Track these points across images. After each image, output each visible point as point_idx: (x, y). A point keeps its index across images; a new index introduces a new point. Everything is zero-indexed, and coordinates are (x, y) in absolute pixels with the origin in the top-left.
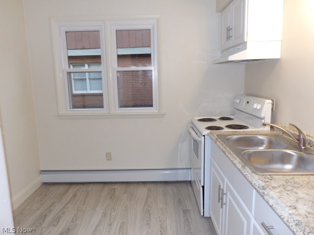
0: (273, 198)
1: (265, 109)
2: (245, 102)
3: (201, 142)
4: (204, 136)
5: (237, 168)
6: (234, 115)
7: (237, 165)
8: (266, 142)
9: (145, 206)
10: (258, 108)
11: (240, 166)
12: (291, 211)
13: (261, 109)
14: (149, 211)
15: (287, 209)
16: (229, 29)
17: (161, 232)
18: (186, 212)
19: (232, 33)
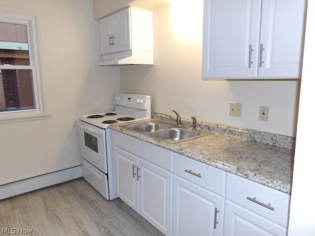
0: (189, 153)
1: (147, 102)
2: (126, 99)
3: (102, 135)
4: (105, 129)
5: (155, 144)
6: (115, 111)
7: (153, 142)
8: (154, 127)
9: (47, 212)
10: (141, 102)
11: (156, 142)
12: (203, 156)
13: (144, 103)
14: (55, 214)
15: (200, 155)
16: (112, 38)
17: (78, 226)
18: (91, 203)
19: (115, 41)
